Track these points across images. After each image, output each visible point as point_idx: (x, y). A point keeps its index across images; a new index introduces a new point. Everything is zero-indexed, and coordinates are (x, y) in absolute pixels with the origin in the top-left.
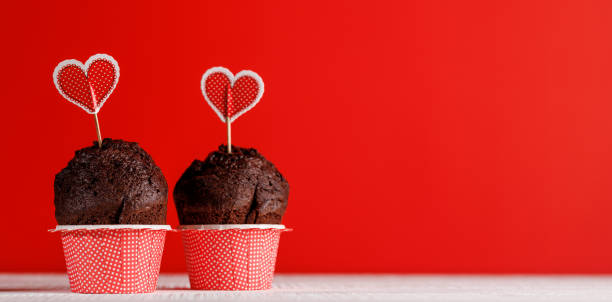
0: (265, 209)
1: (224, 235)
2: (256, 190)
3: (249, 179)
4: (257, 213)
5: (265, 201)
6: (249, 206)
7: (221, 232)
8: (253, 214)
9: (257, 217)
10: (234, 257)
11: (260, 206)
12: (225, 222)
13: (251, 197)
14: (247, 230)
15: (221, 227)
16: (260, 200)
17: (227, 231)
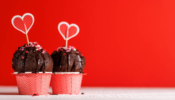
0: (77, 67)
1: (64, 76)
2: (74, 61)
3: (72, 57)
4: (75, 69)
5: (77, 65)
6: (72, 67)
7: (63, 75)
8: (73, 69)
9: (74, 70)
10: (67, 83)
11: (76, 66)
12: (64, 71)
13: (73, 63)
14: (71, 74)
15: (62, 73)
16: (76, 64)
17: (64, 74)
